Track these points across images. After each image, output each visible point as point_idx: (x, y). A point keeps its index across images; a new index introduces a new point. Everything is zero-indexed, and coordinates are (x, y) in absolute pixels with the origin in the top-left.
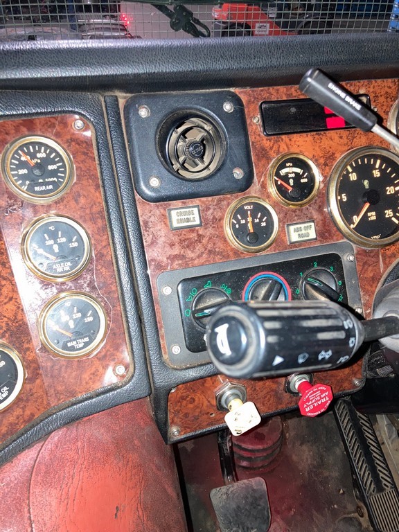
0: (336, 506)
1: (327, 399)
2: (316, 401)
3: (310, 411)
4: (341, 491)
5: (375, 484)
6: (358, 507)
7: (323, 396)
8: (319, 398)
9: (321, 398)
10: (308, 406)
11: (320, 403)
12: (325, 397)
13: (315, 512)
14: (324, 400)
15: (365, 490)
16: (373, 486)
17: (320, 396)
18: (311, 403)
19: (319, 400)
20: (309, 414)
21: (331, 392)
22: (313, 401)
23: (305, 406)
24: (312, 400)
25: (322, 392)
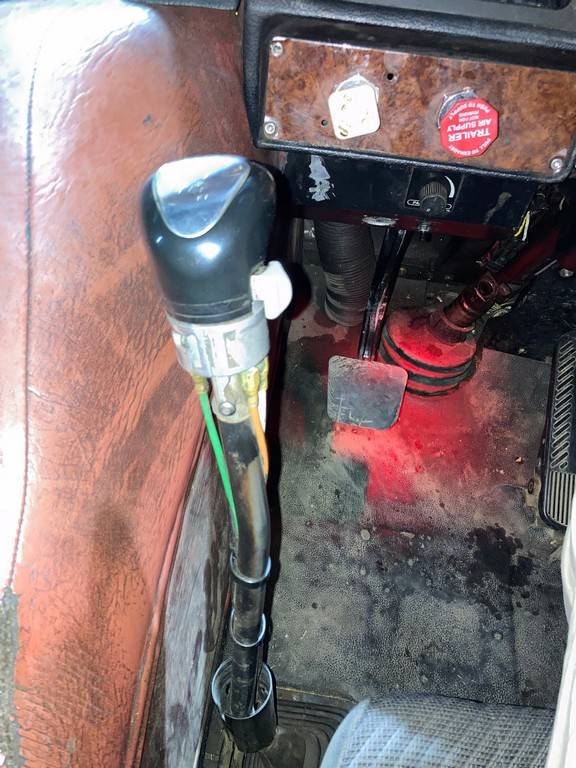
0: (502, 472)
1: (487, 134)
2: (468, 130)
3: (455, 144)
4: (519, 460)
5: (568, 459)
6: (532, 480)
7: (482, 123)
8: (473, 125)
9: (477, 128)
10: (453, 132)
11: (473, 134)
12: (484, 127)
13: (469, 467)
14: (481, 133)
15: (551, 460)
16: (564, 461)
17: (476, 121)
18: (459, 128)
19: (473, 130)
20: (454, 149)
21: (496, 122)
22: (464, 127)
23: (449, 129)
24: (462, 124)
25: (483, 115)
